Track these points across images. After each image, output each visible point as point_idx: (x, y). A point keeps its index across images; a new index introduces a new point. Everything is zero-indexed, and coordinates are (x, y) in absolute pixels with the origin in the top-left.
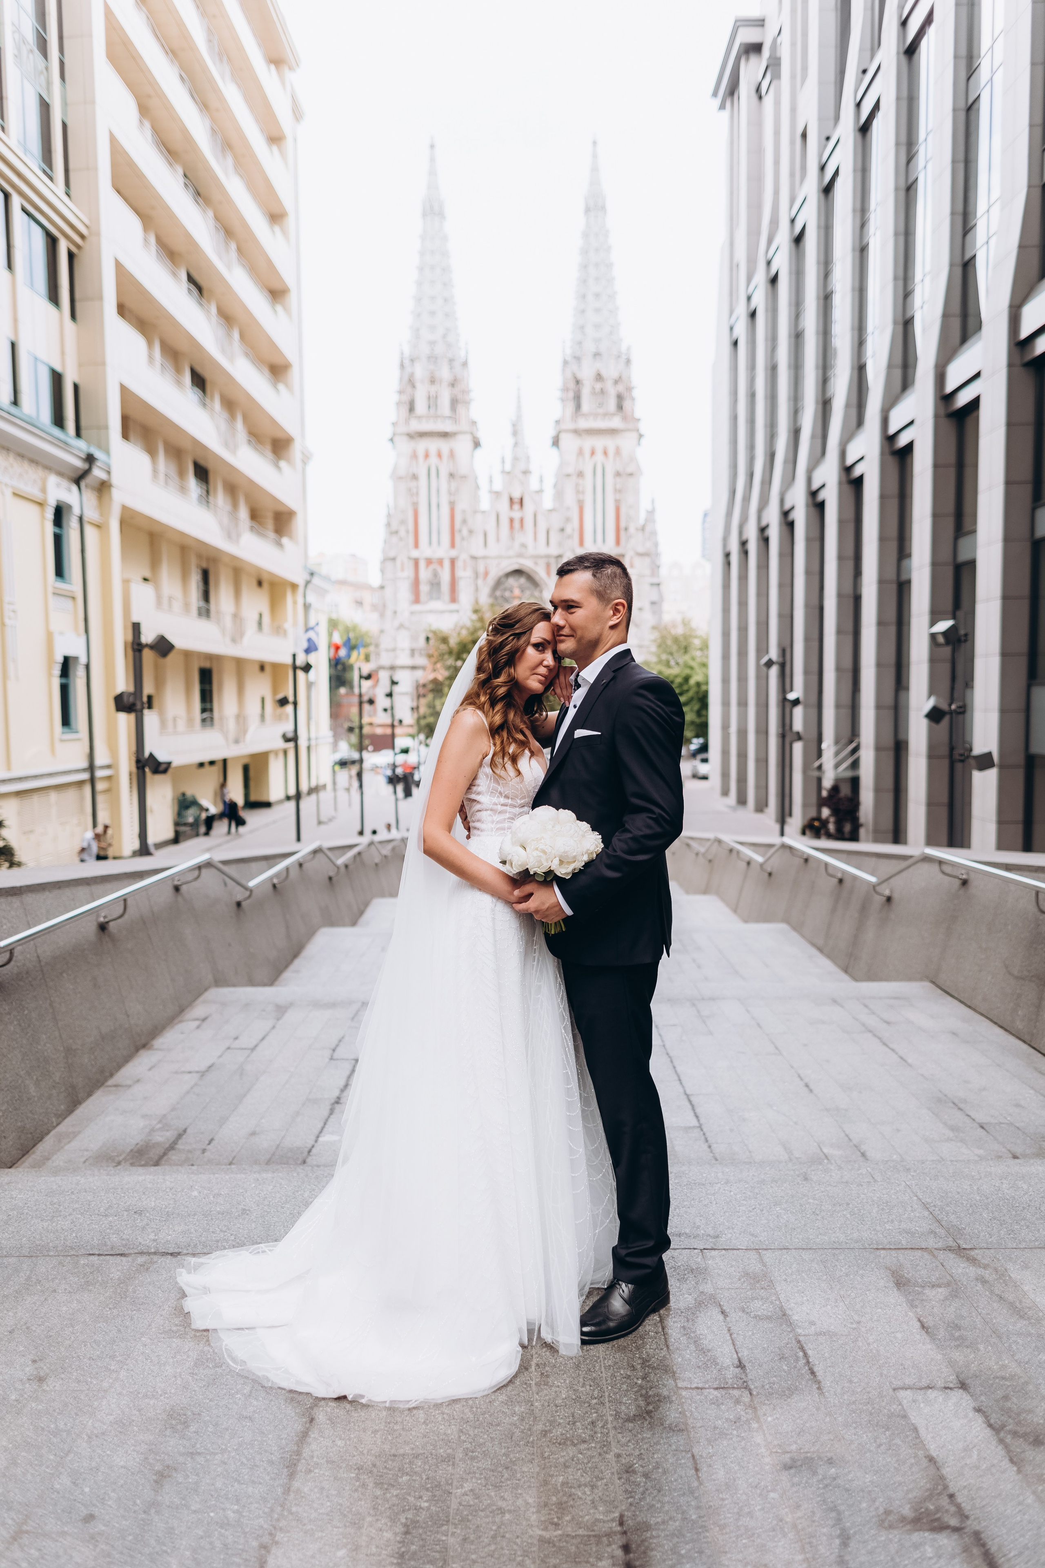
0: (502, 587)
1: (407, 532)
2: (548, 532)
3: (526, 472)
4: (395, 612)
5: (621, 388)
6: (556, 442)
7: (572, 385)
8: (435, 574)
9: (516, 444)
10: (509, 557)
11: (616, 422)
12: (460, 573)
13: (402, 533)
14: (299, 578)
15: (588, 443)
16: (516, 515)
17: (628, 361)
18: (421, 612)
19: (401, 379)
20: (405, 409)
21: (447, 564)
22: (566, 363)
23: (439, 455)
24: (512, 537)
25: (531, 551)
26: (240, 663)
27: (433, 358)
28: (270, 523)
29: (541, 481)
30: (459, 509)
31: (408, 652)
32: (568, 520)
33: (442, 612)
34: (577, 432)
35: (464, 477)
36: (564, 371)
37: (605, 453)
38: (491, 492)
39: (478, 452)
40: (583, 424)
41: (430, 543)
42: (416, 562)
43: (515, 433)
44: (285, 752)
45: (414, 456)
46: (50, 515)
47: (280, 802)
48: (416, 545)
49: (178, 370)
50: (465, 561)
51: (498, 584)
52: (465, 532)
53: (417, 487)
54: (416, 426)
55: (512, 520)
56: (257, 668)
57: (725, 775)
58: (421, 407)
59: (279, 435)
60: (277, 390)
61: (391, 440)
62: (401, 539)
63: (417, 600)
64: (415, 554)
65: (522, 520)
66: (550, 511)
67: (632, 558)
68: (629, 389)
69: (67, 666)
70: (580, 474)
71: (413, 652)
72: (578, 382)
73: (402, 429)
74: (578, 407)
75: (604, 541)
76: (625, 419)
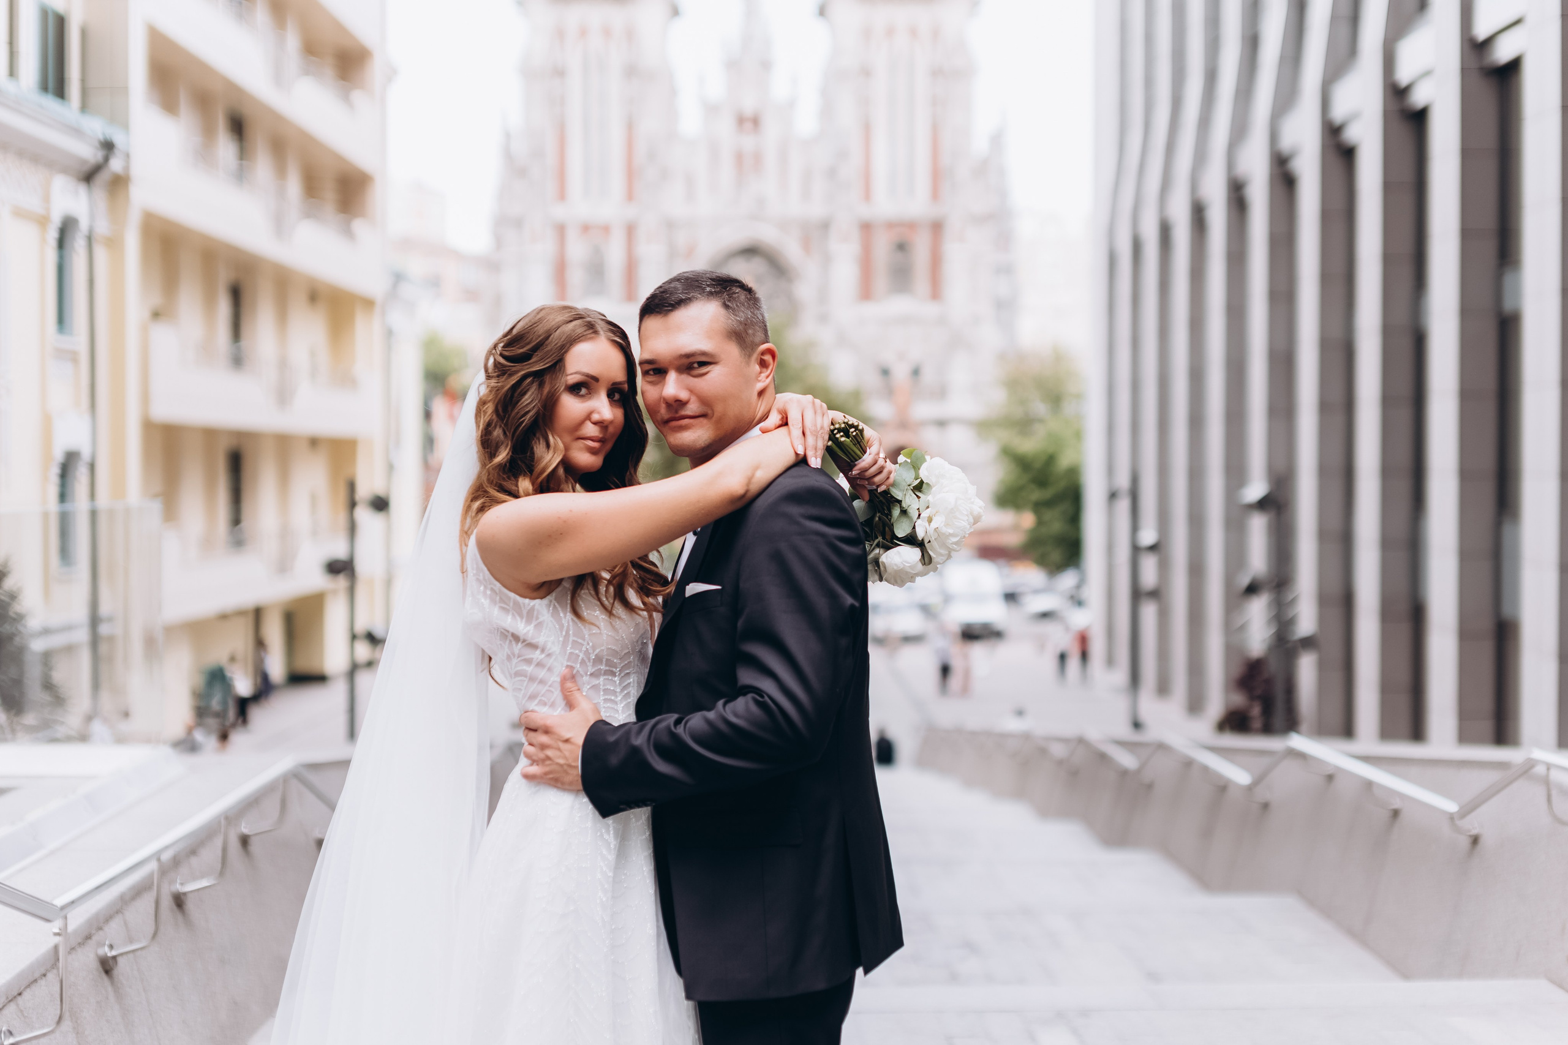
1: (545, 170)
2: (806, 177)
6: (822, 12)
8: (596, 250)
13: (535, 172)
16: (748, 142)
21: (619, 235)
23: (607, 33)
24: (739, 185)
25: (775, 209)
26: (284, 443)
28: (330, 194)
30: (642, 128)
32: (842, 156)
35: (650, 75)
37: (913, 35)
38: (700, 103)
41: (587, 192)
42: (561, 230)
45: (560, 34)
46: (53, 235)
48: (562, 195)
52: (653, 173)
53: (564, 91)
55: (739, 155)
56: (306, 445)
57: (1112, 633)
59: (345, 43)
62: (532, 184)
64: (559, 212)
65: (757, 155)
66: (810, 139)
67: (962, 226)
69: (67, 468)
75: (910, 192)
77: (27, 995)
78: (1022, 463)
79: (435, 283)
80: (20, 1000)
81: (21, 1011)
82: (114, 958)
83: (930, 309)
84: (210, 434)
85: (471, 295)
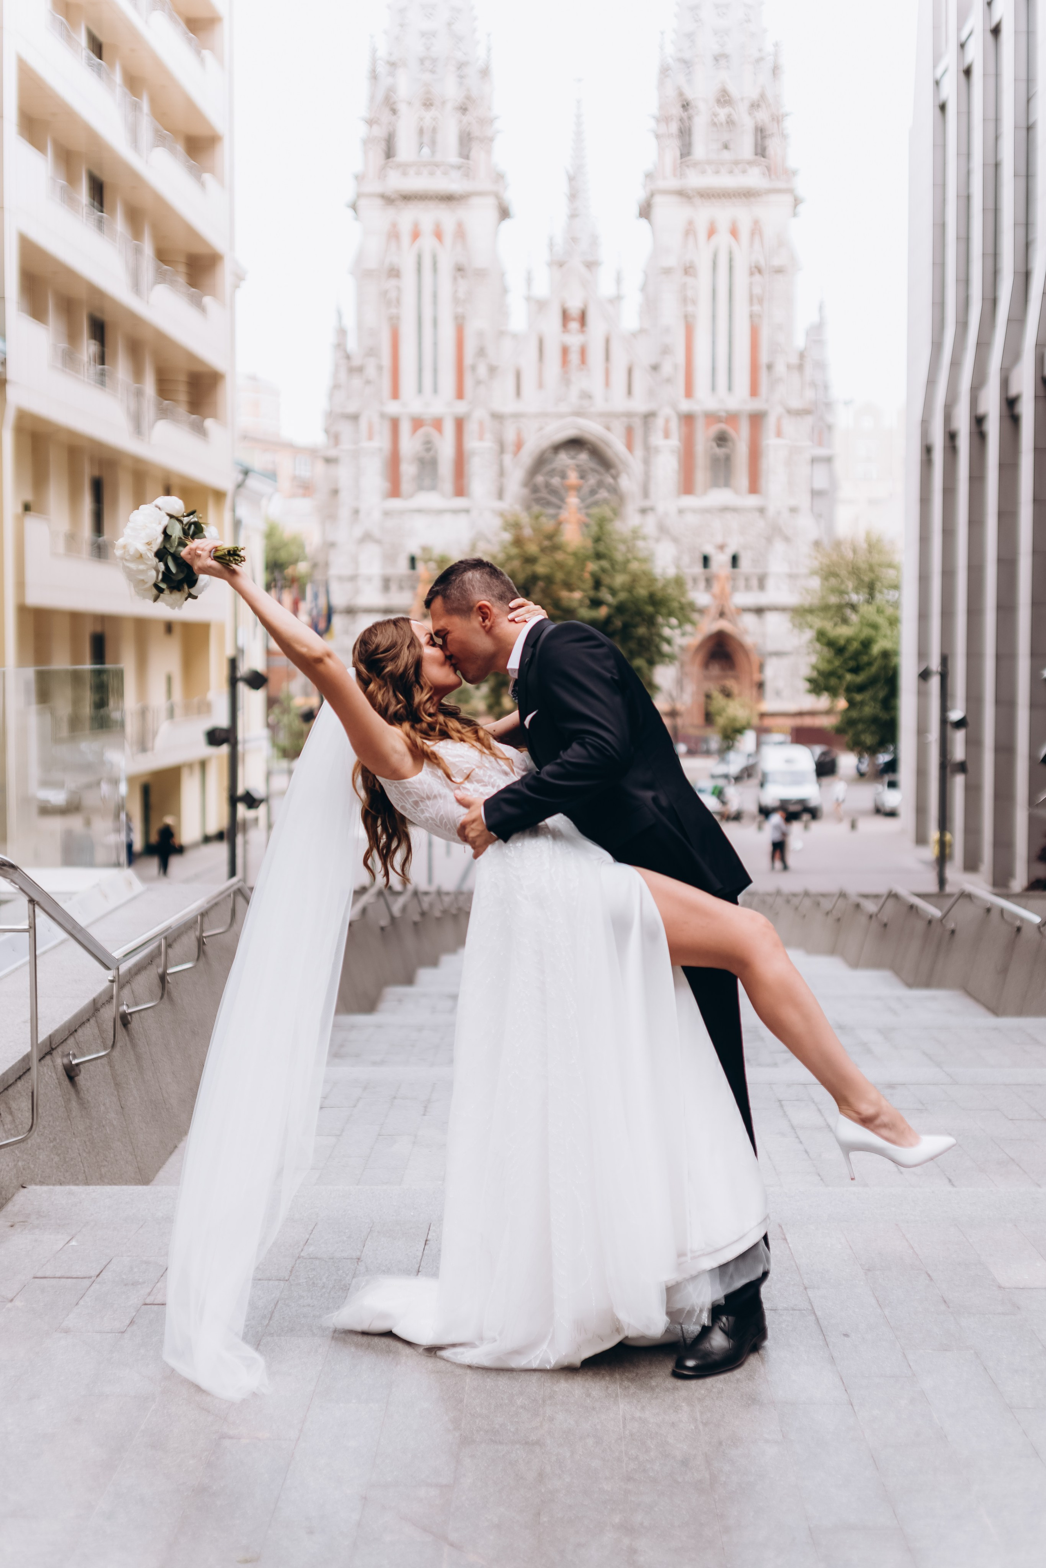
0: (548, 468)
1: (380, 368)
2: (630, 372)
3: (591, 265)
4: (356, 512)
5: (762, 116)
6: (646, 211)
7: (676, 111)
8: (428, 445)
9: (573, 216)
10: (560, 416)
11: (754, 178)
12: (472, 443)
13: (371, 371)
14: (225, 481)
15: (703, 214)
16: (574, 340)
17: (776, 70)
18: (402, 512)
19: (372, 98)
20: (377, 154)
21: (449, 428)
22: (665, 71)
23: (438, 235)
24: (566, 380)
25: (599, 404)
26: (141, 626)
27: (428, 63)
28: (182, 396)
29: (619, 280)
30: (473, 327)
31: (377, 583)
32: (666, 350)
33: (440, 512)
34: (682, 194)
35: (481, 273)
36: (661, 84)
37: (734, 232)
38: (528, 299)
39: (507, 223)
40: (695, 180)
41: (420, 390)
42: (395, 424)
43: (573, 196)
44: (203, 764)
45: (394, 235)
47: (195, 845)
48: (395, 394)
49: (71, 179)
50: (481, 424)
51: (540, 463)
52: (482, 370)
53: (399, 289)
54: (396, 182)
55: (565, 351)
56: (162, 629)
57: (921, 810)
58: (405, 149)
59: (198, 249)
60: (202, 185)
61: (354, 207)
62: (368, 382)
63: (395, 491)
64: (393, 408)
65: (583, 352)
66: (634, 335)
67: (779, 420)
68: (778, 119)
70: (689, 270)
71: (386, 584)
72: (686, 106)
73: (376, 187)
74: (686, 151)
75: (730, 388)
76: (769, 171)
77: (80, 1032)
78: (836, 647)
79: (272, 475)
80: (76, 1035)
81: (77, 1043)
82: (130, 1014)
83: (752, 501)
84: (76, 617)
85: (305, 488)
